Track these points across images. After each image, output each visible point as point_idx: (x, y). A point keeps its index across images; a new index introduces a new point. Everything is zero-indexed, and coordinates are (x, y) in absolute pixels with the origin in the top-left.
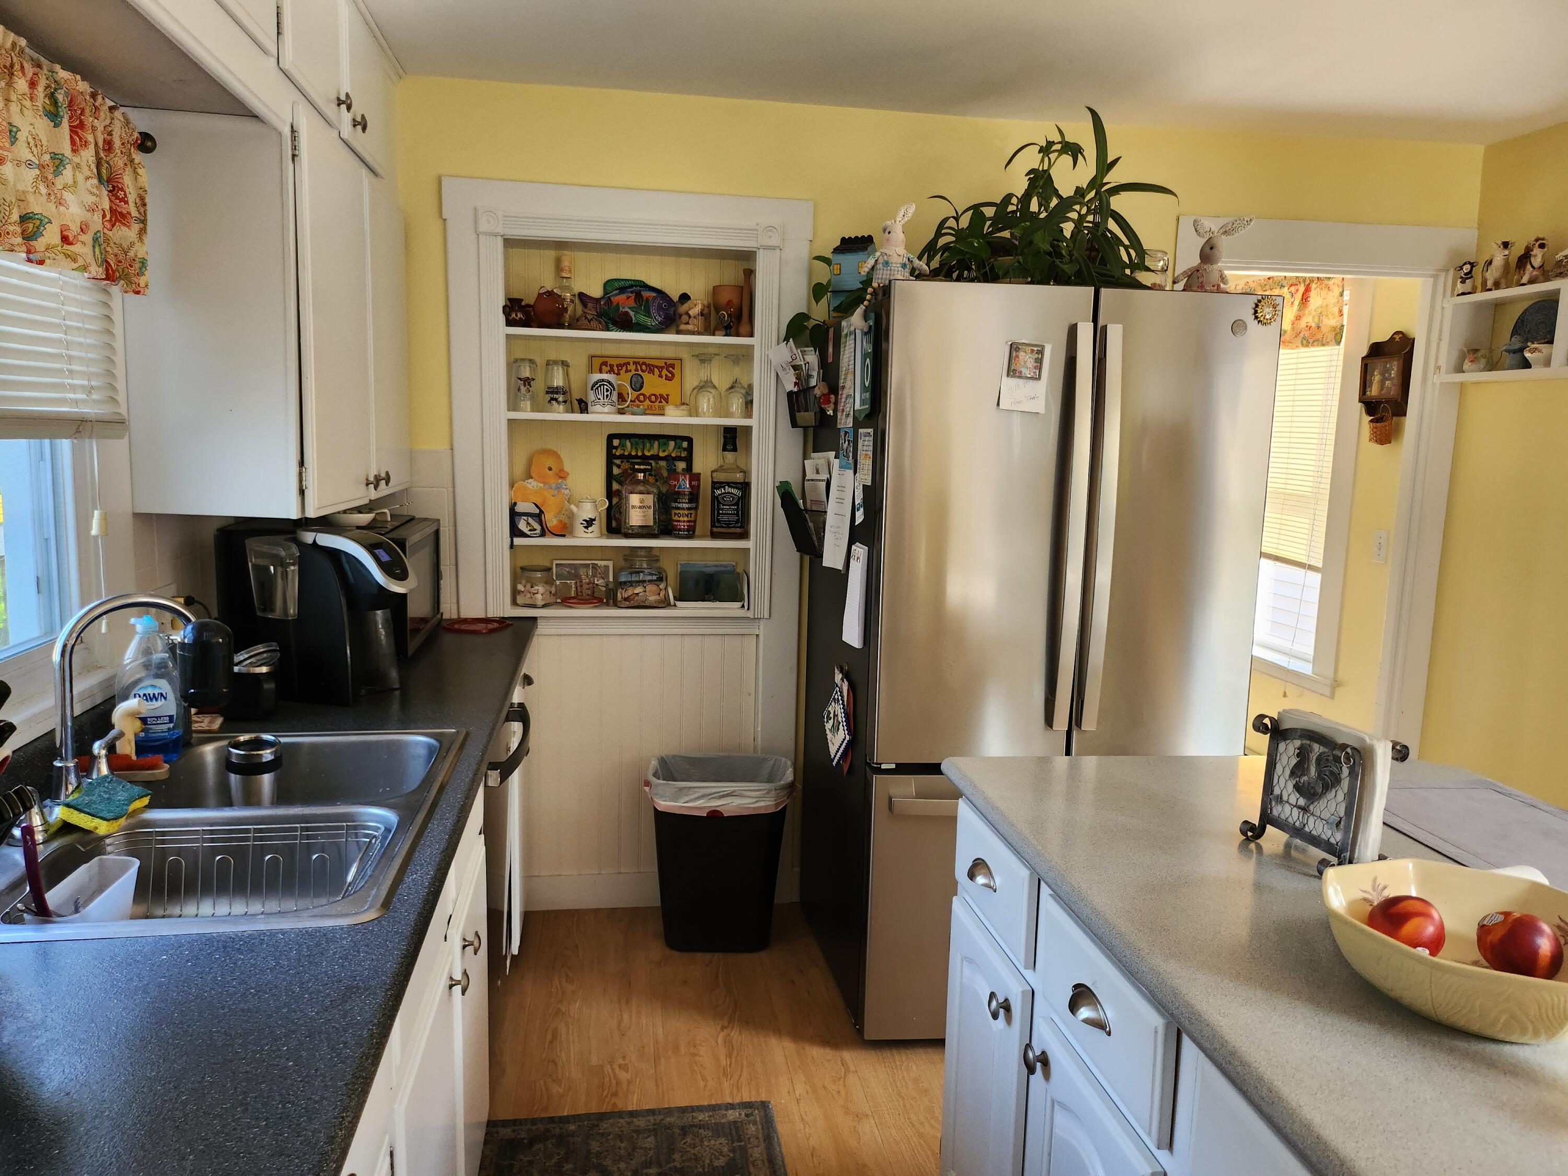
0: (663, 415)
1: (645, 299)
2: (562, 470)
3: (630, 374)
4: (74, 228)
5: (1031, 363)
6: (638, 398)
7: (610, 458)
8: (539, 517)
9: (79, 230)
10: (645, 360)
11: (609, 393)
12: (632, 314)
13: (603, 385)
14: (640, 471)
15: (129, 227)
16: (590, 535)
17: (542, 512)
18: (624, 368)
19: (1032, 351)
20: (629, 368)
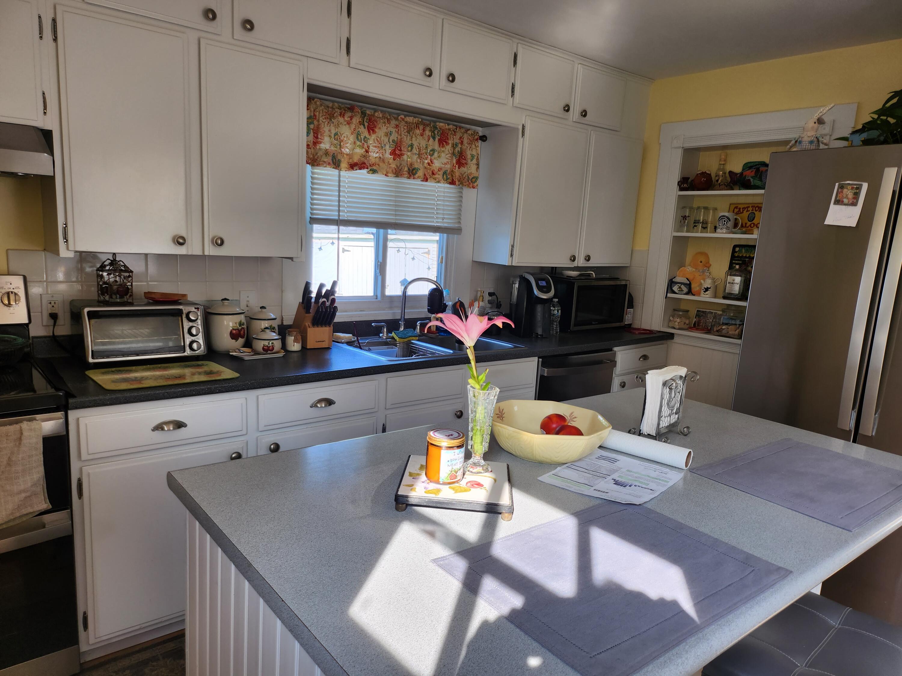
0: (753, 234)
1: (761, 170)
2: (708, 262)
3: (749, 213)
4: (436, 170)
5: (851, 195)
6: (750, 225)
7: (733, 257)
8: (689, 286)
9: (438, 171)
10: (758, 205)
11: (725, 222)
12: (752, 180)
13: (723, 218)
14: (737, 264)
15: (464, 168)
16: (707, 296)
17: (690, 283)
18: (746, 209)
19: (852, 188)
20: (749, 209)
